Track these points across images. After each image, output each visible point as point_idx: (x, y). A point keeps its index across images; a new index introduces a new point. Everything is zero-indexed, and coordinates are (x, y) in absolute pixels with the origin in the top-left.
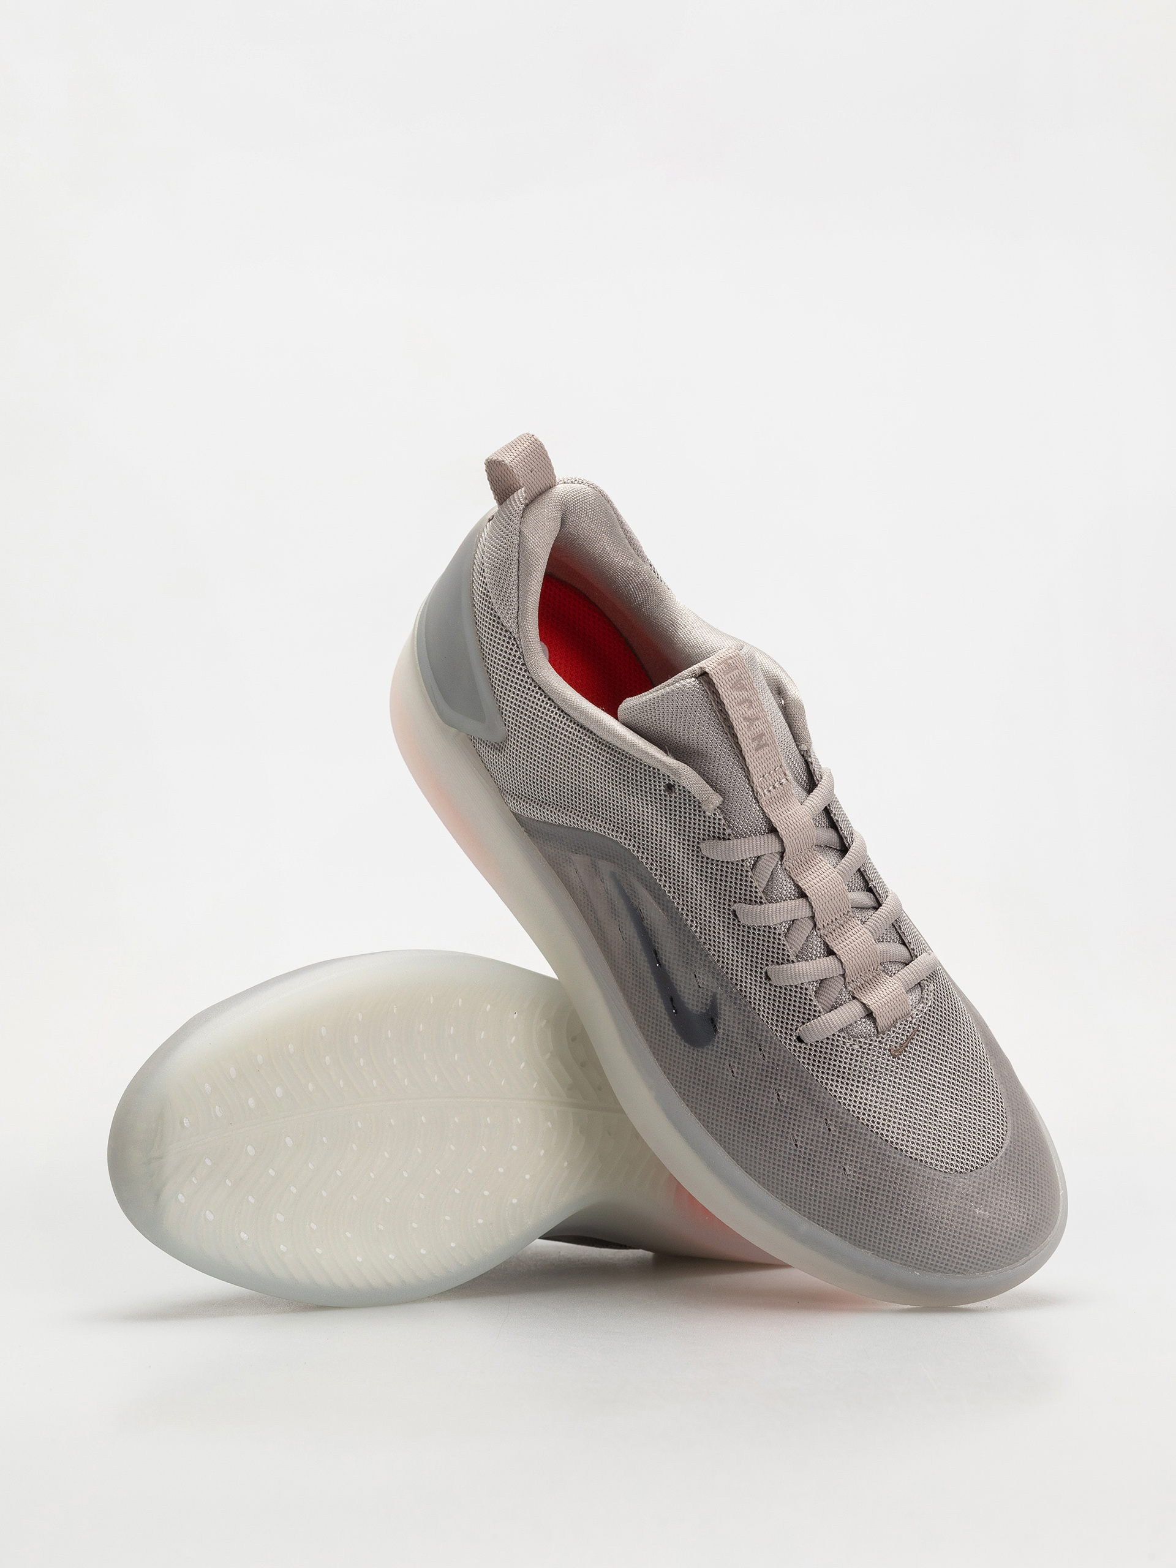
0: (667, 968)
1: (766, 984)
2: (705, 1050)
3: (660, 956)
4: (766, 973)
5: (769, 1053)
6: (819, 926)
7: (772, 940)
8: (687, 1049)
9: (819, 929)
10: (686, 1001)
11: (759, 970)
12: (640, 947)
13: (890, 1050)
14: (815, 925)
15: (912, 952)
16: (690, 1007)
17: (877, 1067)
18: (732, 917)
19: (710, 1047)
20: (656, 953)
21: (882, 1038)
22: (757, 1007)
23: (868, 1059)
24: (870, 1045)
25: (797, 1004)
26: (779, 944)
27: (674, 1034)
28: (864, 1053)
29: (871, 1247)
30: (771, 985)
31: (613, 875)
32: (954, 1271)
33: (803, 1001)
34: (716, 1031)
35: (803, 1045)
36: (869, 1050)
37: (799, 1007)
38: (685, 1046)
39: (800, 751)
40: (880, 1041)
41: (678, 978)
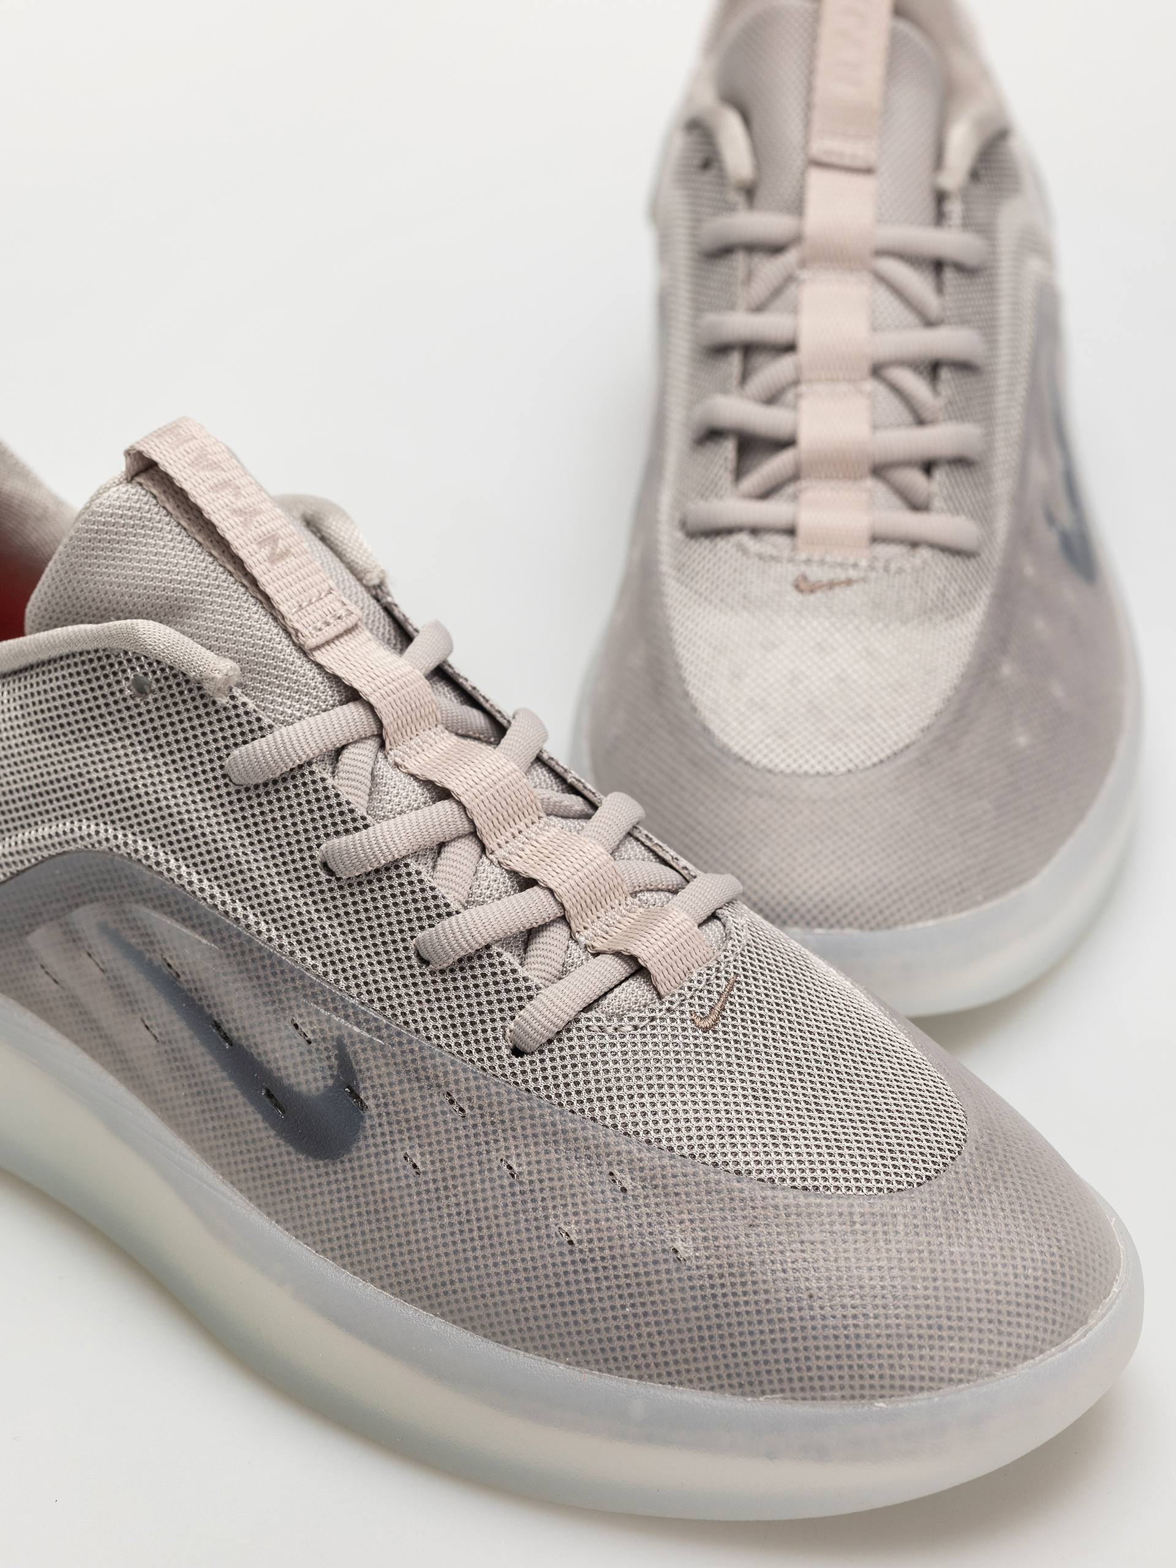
0: (244, 1043)
1: (423, 975)
2: (355, 1154)
3: (225, 1027)
4: (418, 955)
5: (469, 1099)
6: (490, 844)
7: (408, 889)
8: (322, 1170)
9: (492, 853)
10: (293, 1080)
11: (403, 955)
12: (187, 1033)
13: (693, 1021)
14: (483, 849)
15: (684, 872)
16: (304, 1088)
17: (677, 1053)
18: (324, 876)
19: (361, 1143)
20: (217, 1026)
21: (672, 1003)
22: (421, 1025)
23: (656, 1044)
24: (653, 1019)
25: (492, 988)
26: (423, 890)
27: (293, 1157)
28: (645, 1036)
29: (776, 1386)
30: (432, 973)
31: (103, 928)
32: (951, 1380)
33: (500, 978)
34: (363, 1107)
35: (527, 1059)
36: (654, 1028)
37: (498, 992)
38: (317, 1167)
39: (368, 588)
40: (668, 1010)
41: (269, 1047)
